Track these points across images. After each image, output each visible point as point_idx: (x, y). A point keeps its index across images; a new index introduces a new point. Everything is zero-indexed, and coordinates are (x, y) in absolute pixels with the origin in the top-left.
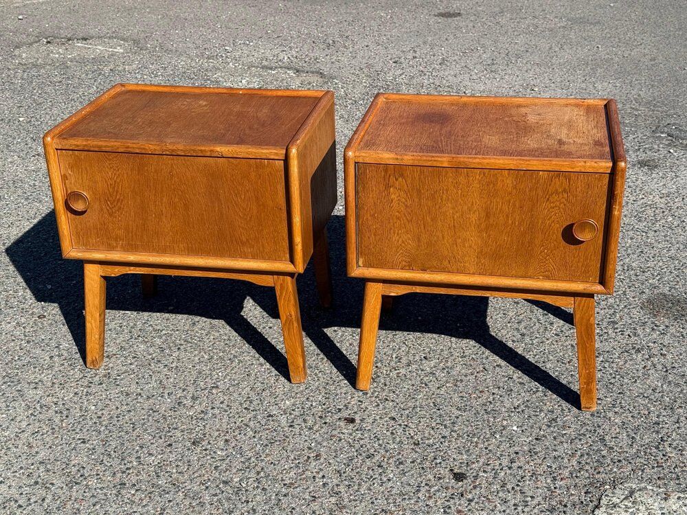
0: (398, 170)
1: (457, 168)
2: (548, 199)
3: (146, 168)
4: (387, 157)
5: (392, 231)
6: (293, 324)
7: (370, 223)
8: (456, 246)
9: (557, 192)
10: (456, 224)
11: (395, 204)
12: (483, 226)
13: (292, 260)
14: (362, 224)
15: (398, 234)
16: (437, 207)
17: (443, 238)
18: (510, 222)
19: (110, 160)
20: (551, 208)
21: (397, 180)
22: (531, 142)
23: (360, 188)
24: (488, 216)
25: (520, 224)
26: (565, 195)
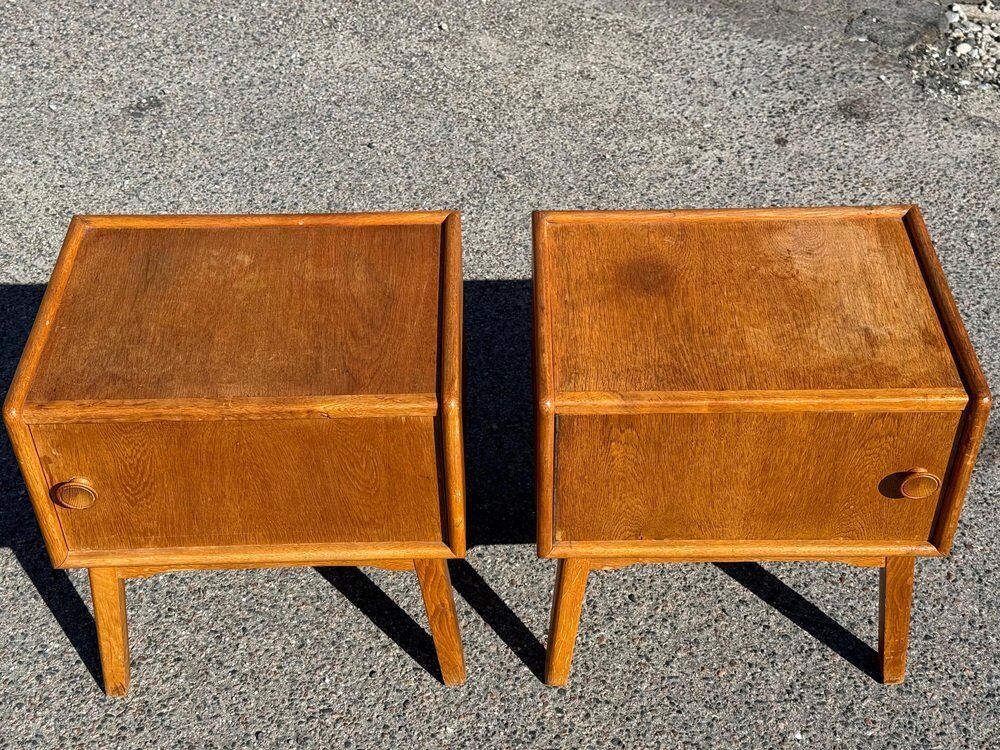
0: (628, 421)
1: (721, 416)
2: (863, 445)
3: (193, 440)
4: (608, 404)
5: (611, 496)
6: (446, 615)
7: (576, 487)
8: (713, 507)
9: (878, 436)
10: (714, 481)
11: (618, 463)
12: (757, 481)
13: (448, 540)
14: (563, 489)
15: (620, 498)
16: (686, 462)
17: (693, 499)
18: (800, 475)
19: (126, 432)
20: (866, 455)
21: (622, 432)
22: (826, 344)
23: (561, 446)
24: (765, 469)
25: (815, 477)
26: (891, 440)
